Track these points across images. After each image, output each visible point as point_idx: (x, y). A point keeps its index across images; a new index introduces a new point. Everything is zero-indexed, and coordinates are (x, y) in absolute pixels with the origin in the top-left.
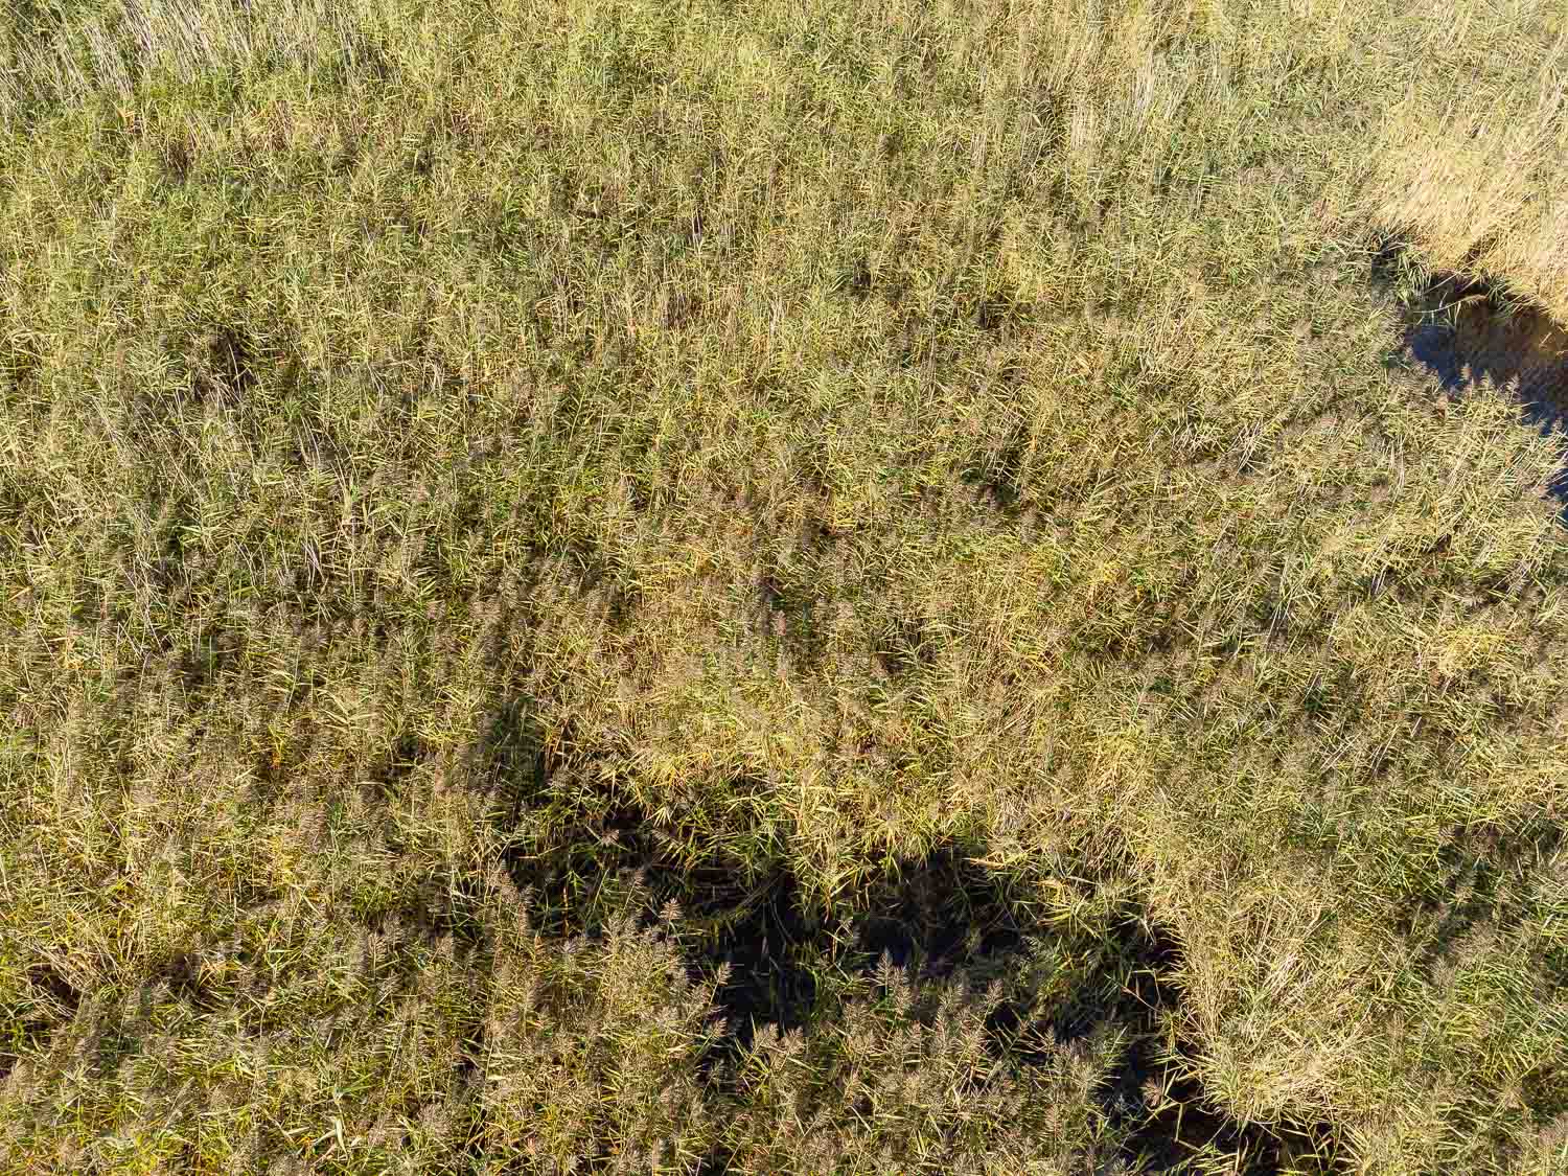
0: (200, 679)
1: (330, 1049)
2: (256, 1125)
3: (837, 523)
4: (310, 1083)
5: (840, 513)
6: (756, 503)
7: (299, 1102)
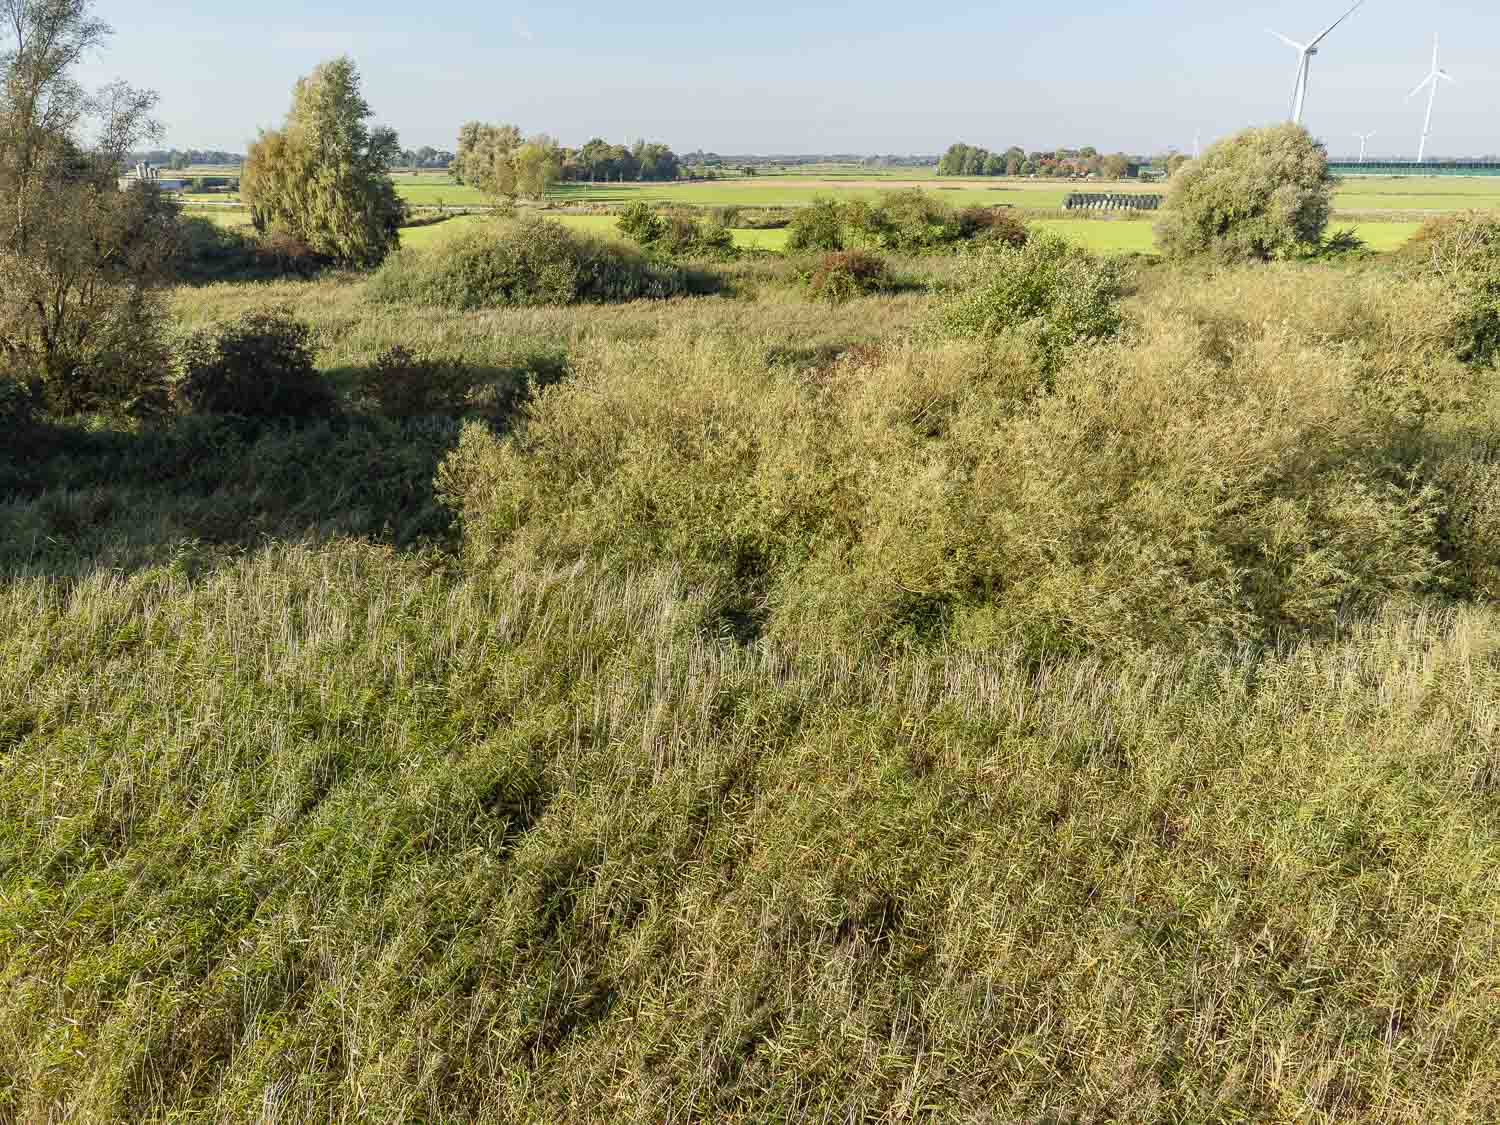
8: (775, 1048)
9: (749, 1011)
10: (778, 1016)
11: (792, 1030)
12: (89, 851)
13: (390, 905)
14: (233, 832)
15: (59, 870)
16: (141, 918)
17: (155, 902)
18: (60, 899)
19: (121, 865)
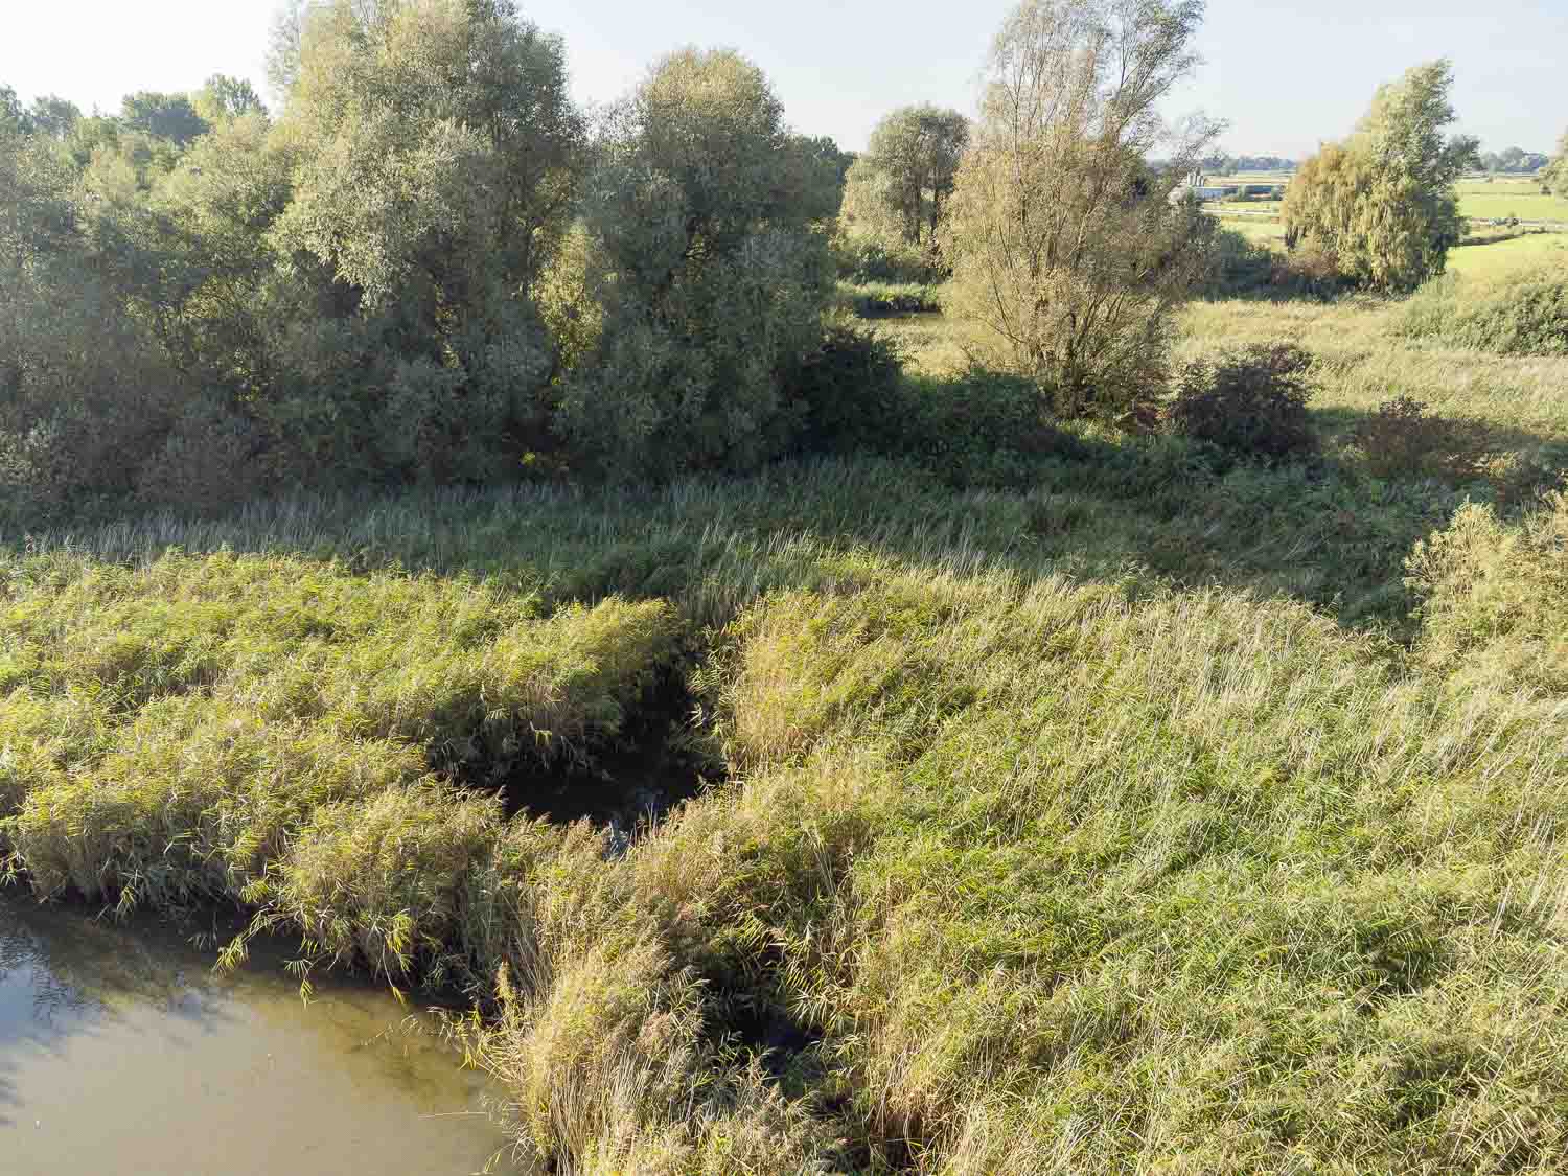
12: (989, 830)
13: (1230, 1004)
14: (1104, 862)
15: (962, 837)
16: (1010, 906)
17: (1026, 898)
18: (958, 861)
19: (1007, 852)
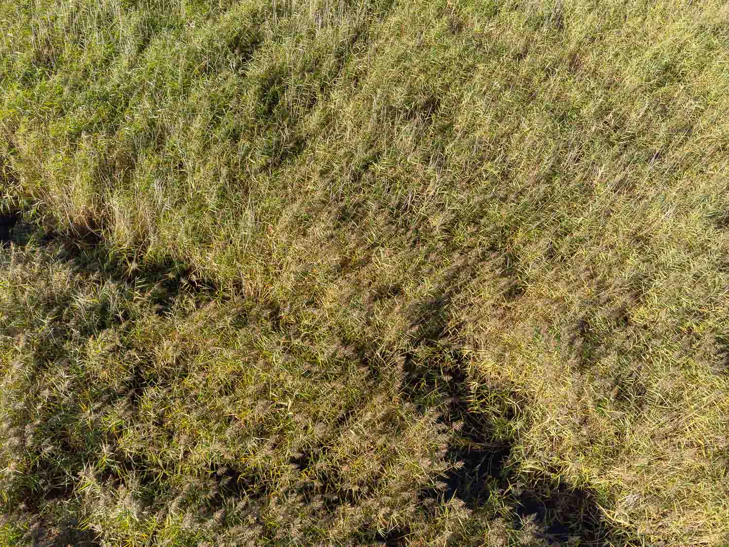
0: (344, 219)
1: (303, 375)
2: (265, 382)
3: (634, 319)
4: (290, 382)
5: (639, 314)
6: (602, 286)
7: (282, 386)
8: (378, 167)
9: (366, 152)
10: (379, 153)
11: (385, 160)
12: (39, 70)
13: (192, 100)
14: (107, 62)
15: (27, 81)
16: (74, 105)
